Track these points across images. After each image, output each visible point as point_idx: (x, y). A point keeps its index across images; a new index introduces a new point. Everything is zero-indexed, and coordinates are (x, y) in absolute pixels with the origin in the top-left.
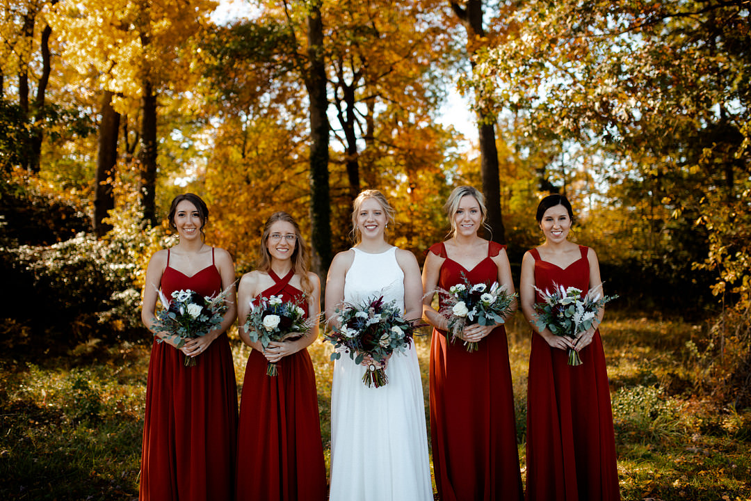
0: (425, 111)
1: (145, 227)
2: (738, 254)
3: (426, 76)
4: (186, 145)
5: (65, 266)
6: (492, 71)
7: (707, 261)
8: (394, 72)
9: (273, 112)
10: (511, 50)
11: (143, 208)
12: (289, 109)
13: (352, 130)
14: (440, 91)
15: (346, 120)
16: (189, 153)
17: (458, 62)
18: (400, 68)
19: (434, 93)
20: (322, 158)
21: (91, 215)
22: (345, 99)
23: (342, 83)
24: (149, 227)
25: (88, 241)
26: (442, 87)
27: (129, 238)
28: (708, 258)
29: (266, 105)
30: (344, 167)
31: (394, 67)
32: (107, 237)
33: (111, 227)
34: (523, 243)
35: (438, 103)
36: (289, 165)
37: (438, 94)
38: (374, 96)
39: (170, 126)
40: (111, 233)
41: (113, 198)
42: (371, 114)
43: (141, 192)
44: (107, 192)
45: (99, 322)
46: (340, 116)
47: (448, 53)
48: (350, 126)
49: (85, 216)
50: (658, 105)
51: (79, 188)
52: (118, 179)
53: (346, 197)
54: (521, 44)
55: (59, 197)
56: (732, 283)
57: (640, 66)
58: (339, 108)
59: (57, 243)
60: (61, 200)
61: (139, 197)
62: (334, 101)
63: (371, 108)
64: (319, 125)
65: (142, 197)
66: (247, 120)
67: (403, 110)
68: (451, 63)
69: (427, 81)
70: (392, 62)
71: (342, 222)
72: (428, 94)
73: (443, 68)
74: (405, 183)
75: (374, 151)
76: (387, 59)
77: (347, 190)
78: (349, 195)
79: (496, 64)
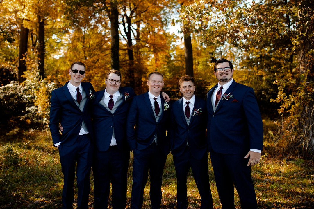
0: (162, 27)
1: (40, 79)
2: (290, 95)
3: (162, 12)
4: (58, 41)
5: (5, 96)
6: (187, 16)
7: (277, 98)
8: (148, 11)
9: (96, 27)
10: (195, 7)
11: (39, 70)
12: (103, 26)
13: (130, 36)
14: (168, 18)
15: (127, 31)
16: (60, 44)
17: (176, 6)
18: (150, 9)
19: (166, 20)
20: (116, 49)
21: (17, 73)
22: (127, 22)
23: (126, 15)
24: (42, 79)
25: (15, 85)
26: (169, 17)
27: (33, 84)
28: (277, 97)
29: (93, 24)
30: (127, 51)
31: (148, 9)
32: (23, 83)
33: (25, 79)
34: (203, 85)
35: (168, 24)
36: (103, 51)
37: (167, 20)
38: (139, 21)
39: (51, 33)
40: (25, 81)
41: (26, 66)
42: (138, 29)
43: (38, 64)
44: (23, 64)
45: (20, 120)
46: (125, 30)
48: (129, 35)
49: (14, 74)
50: (257, 32)
51: (11, 61)
52: (28, 58)
53: (127, 65)
54: (199, 4)
55: (3, 65)
56: (287, 108)
57: (250, 15)
58: (124, 26)
59: (2, 86)
60: (3, 67)
61: (37, 66)
62: (122, 23)
63: (138, 26)
64: (115, 35)
66: (85, 31)
67: (152, 27)
68: (173, 6)
69: (163, 14)
70: (147, 6)
71: (126, 76)
72: (163, 20)
73: (170, 9)
74: (153, 59)
75: (140, 45)
76: (145, 5)
77: (128, 62)
78: (129, 64)
79: (188, 13)
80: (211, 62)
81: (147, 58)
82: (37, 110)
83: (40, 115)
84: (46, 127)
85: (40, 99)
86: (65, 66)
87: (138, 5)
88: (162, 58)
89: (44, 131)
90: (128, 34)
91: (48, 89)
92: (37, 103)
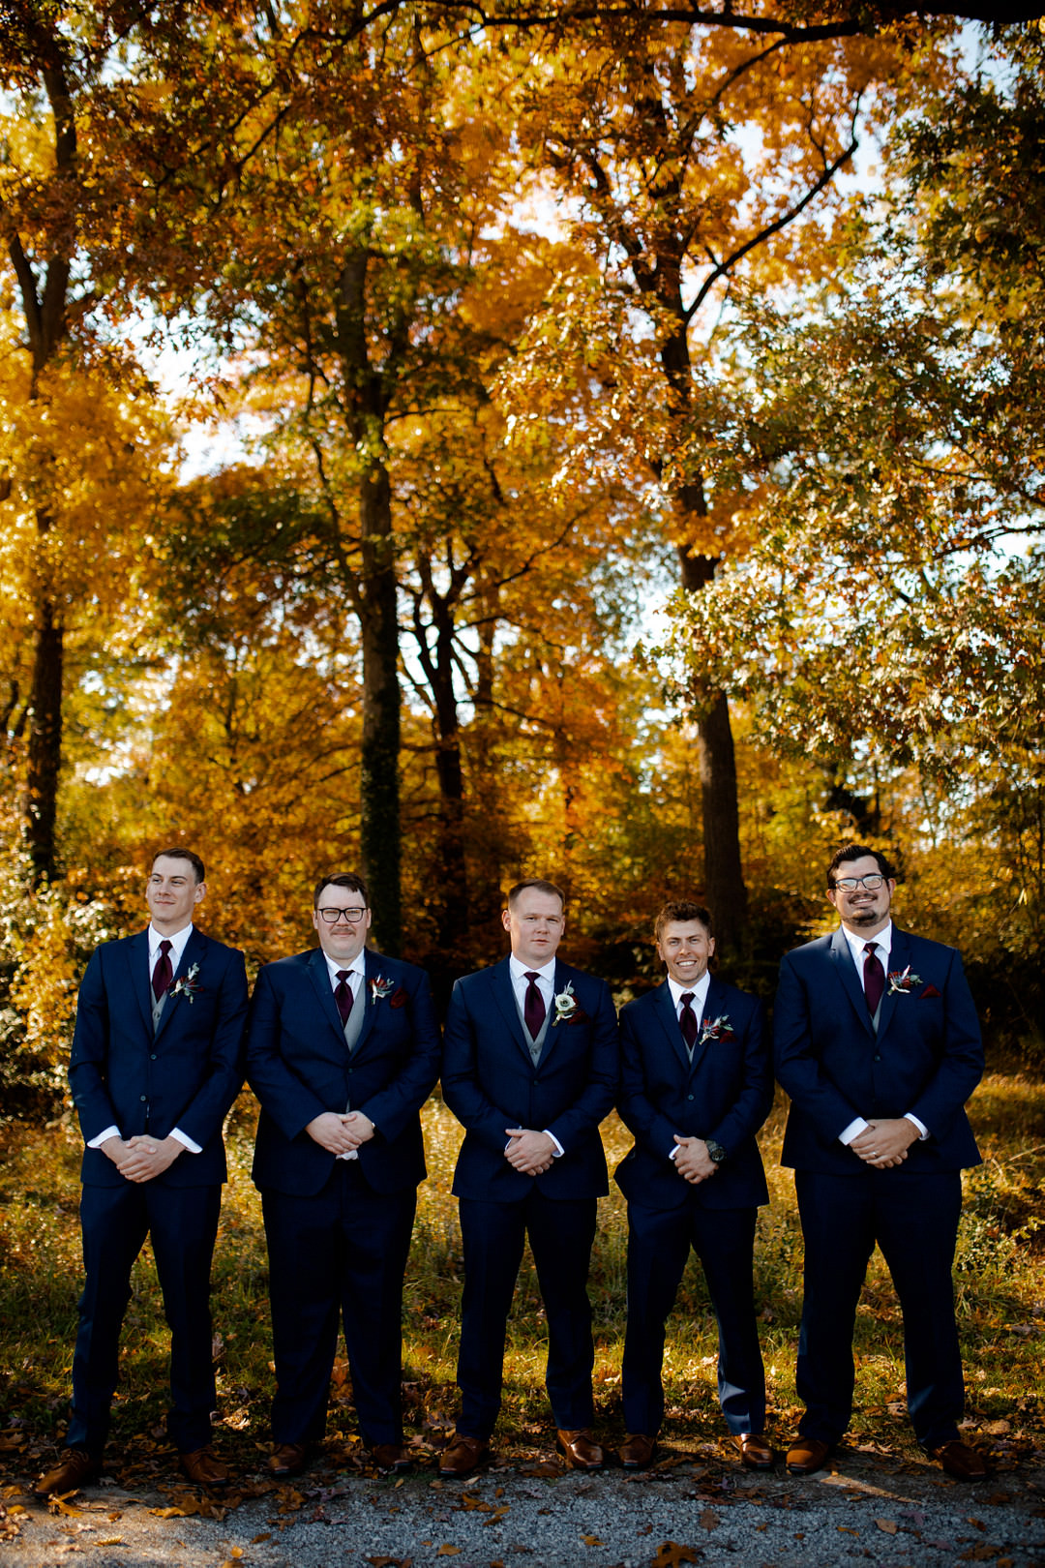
0: (597, 643)
1: (36, 885)
3: (597, 575)
4: (112, 703)
8: (534, 572)
9: (290, 641)
11: (31, 845)
12: (322, 636)
13: (449, 684)
14: (626, 601)
15: (435, 663)
16: (117, 719)
17: (663, 545)
18: (544, 563)
19: (614, 608)
22: (434, 623)
23: (429, 589)
24: (45, 885)
26: (631, 596)
29: (276, 628)
30: (432, 757)
31: (535, 565)
34: (786, 917)
35: (624, 627)
36: (319, 752)
37: (623, 609)
38: (491, 620)
39: (81, 667)
42: (486, 650)
43: (29, 814)
46: (424, 657)
47: (643, 530)
48: (443, 679)
53: (435, 819)
58: (422, 640)
61: (25, 823)
62: (413, 627)
63: (487, 639)
64: (382, 685)
65: (29, 824)
66: (239, 657)
67: (548, 643)
68: (649, 547)
69: (600, 583)
70: (530, 552)
71: (426, 871)
72: (602, 608)
73: (633, 558)
74: (555, 790)
75: (493, 726)
76: (518, 545)
77: (437, 805)
78: (442, 817)
79: (701, 620)
80: (829, 806)
81: (528, 788)
82: (23, 1029)
83: (36, 1049)
84: (64, 1109)
85: (40, 980)
86: (137, 821)
87: (487, 548)
88: (598, 787)
89: (54, 1124)
90: (440, 679)
91: (74, 929)
92: (25, 997)
